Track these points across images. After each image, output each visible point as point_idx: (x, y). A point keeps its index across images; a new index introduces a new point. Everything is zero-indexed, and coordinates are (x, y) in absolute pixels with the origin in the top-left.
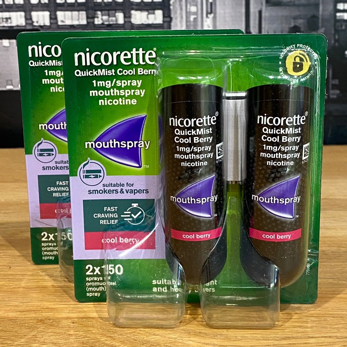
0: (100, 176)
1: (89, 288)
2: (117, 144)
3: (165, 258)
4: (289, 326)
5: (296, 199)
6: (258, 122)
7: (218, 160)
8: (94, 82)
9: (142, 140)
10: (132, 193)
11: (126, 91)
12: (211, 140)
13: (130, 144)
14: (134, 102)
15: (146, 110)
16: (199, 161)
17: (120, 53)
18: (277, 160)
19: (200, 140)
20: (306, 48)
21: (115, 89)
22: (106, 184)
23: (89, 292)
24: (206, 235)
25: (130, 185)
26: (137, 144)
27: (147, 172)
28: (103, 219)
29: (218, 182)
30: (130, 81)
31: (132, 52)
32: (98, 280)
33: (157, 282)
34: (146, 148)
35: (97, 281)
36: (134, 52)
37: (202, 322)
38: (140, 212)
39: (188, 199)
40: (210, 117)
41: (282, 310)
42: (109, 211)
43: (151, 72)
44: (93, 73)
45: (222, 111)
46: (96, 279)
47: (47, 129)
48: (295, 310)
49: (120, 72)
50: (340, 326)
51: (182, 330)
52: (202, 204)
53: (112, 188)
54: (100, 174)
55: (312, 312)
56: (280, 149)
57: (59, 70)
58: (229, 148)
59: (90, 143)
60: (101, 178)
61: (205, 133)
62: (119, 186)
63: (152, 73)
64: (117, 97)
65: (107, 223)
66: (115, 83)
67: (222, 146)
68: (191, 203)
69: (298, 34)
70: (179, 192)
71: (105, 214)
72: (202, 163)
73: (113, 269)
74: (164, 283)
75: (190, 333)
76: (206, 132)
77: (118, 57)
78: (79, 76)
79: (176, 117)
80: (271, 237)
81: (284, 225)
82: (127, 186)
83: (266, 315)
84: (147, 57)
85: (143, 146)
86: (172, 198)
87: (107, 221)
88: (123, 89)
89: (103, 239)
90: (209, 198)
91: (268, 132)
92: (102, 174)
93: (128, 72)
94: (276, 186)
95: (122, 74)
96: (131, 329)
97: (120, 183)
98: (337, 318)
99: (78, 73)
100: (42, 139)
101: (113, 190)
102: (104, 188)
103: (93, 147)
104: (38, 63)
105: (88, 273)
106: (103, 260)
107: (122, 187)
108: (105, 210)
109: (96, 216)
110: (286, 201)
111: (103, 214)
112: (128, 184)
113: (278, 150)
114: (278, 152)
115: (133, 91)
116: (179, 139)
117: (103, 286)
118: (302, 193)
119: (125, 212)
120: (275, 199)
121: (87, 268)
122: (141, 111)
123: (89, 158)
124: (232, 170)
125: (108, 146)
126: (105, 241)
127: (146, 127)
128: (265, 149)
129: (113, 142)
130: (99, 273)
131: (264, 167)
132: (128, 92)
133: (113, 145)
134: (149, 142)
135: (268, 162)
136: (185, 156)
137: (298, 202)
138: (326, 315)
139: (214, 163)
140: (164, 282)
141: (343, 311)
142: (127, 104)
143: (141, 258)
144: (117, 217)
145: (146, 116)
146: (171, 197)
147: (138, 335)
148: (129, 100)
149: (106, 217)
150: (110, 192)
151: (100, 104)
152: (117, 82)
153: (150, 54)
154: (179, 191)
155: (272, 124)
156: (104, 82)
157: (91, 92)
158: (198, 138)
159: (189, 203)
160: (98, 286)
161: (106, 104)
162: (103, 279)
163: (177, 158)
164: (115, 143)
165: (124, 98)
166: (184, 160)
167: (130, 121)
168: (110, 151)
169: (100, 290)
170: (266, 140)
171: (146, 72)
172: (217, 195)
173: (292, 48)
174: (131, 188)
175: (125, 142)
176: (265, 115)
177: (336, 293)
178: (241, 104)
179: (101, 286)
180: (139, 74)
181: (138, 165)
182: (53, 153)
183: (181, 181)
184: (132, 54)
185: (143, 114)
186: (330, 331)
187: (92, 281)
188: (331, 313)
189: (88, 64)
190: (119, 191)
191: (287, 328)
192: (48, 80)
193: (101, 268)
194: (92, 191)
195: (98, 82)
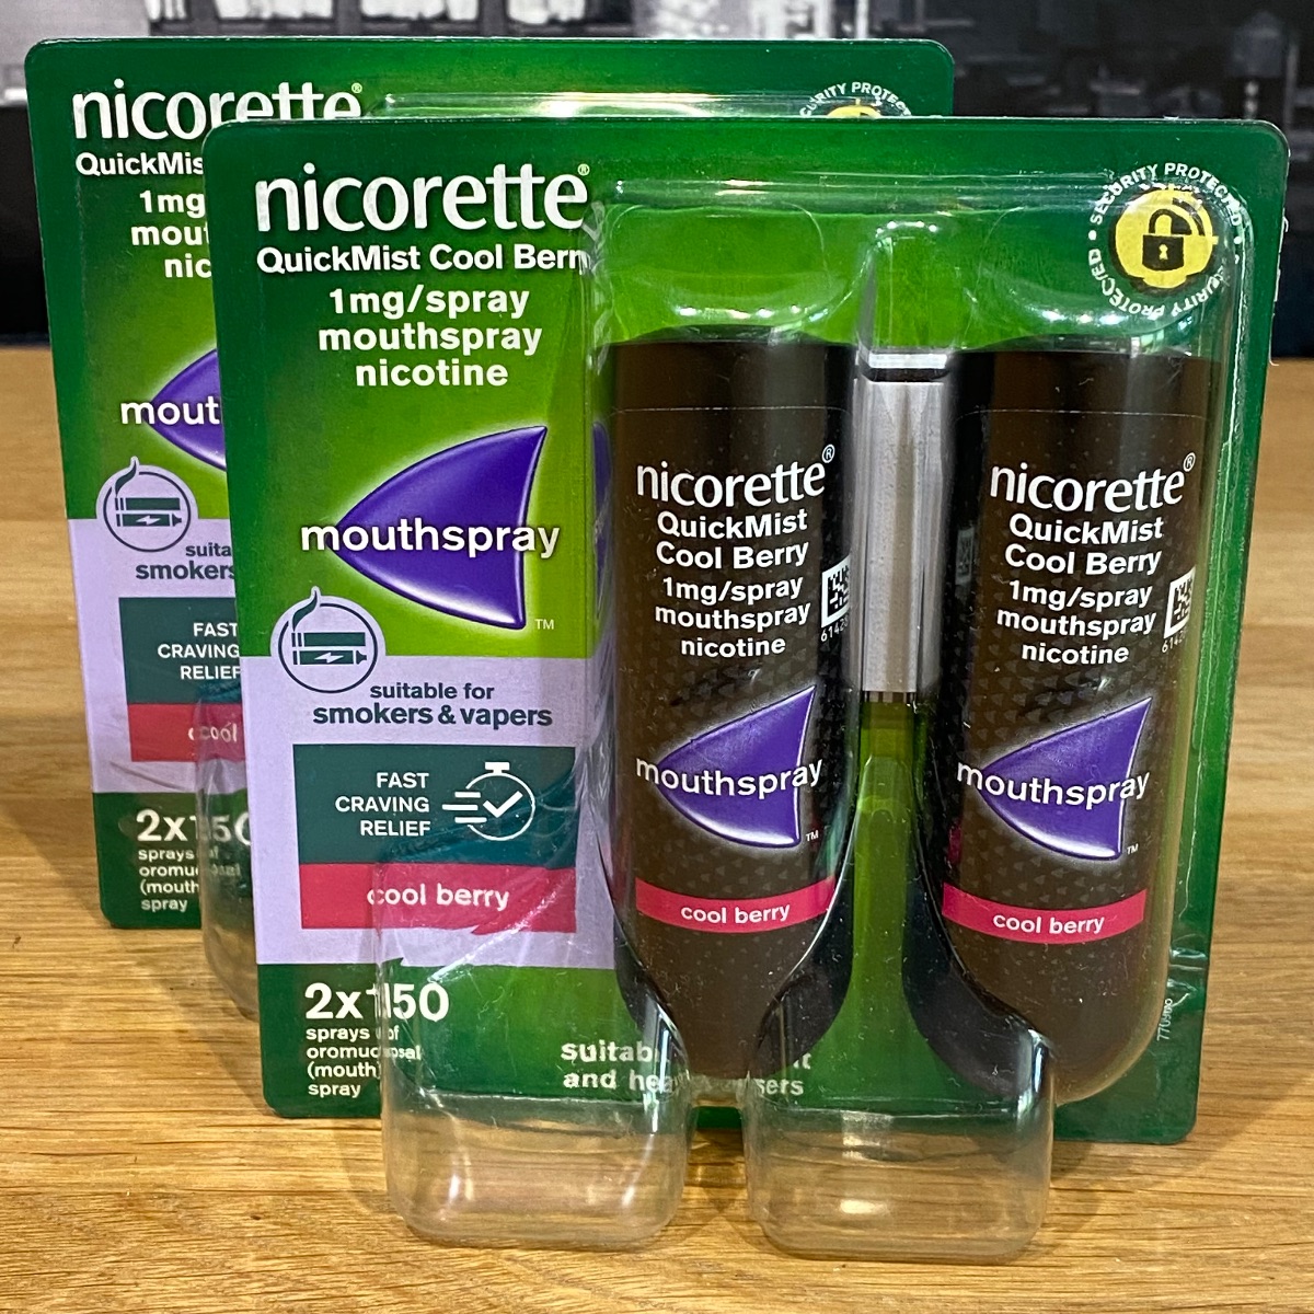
0: (361, 658)
1: (317, 1069)
2: (427, 537)
3: (612, 966)
4: (1082, 1252)
5: (1133, 787)
6: (994, 493)
7: (827, 627)
8: (337, 294)
9: (529, 520)
10: (488, 722)
11: (467, 333)
12: (802, 557)
13: (481, 539)
14: (497, 375)
15: (546, 406)
16: (750, 640)
17: (440, 184)
18: (1061, 642)
19: (759, 558)
20: (1202, 181)
21: (421, 325)
22: (385, 688)
23: (319, 1081)
24: (774, 911)
25: (479, 693)
26: (508, 539)
27: (548, 646)
28: (372, 816)
29: (825, 712)
30: (483, 294)
31: (489, 181)
32: (353, 1040)
33: (577, 1050)
34: (544, 556)
35: (347, 1043)
36: (499, 177)
37: (749, 1221)
38: (518, 796)
39: (707, 778)
40: (802, 470)
41: (1059, 1171)
42: (395, 787)
43: (566, 259)
44: (330, 261)
45: (851, 442)
46: (343, 1034)
47: (152, 421)
48: (1107, 1173)
49: (442, 256)
50: (1276, 1254)
51: (673, 1259)
52: (762, 797)
53: (407, 704)
54: (360, 649)
55: (1173, 1184)
56: (1079, 600)
57: (197, 193)
58: (873, 568)
59: (321, 533)
60: (365, 665)
61: (778, 532)
62: (434, 696)
63: (572, 265)
64: (430, 356)
65: (387, 831)
66: (423, 301)
67: (844, 574)
68: (718, 792)
69: (1171, 123)
70: (670, 751)
71: (381, 799)
72: (763, 647)
73: (410, 1000)
74: (607, 1057)
75: (700, 1274)
76: (782, 527)
77: (435, 197)
78: (277, 273)
79: (664, 464)
80: (1028, 926)
81: (1079, 883)
82: (467, 696)
83: (996, 1197)
84: (552, 198)
85: (531, 546)
86: (643, 767)
87: (386, 825)
88: (451, 324)
89: (371, 892)
90: (789, 773)
91: (1032, 533)
92: (367, 650)
93: (473, 260)
94: (1054, 739)
95: (448, 265)
96: (476, 1252)
97: (441, 685)
98: (1268, 1216)
99: (270, 260)
100: (134, 459)
101: (412, 711)
102: (377, 700)
103: (331, 547)
104: (112, 161)
105: (313, 1014)
106: (373, 966)
107: (446, 702)
108: (379, 785)
109: (343, 804)
110: (1090, 797)
111: (371, 799)
112: (473, 687)
113: (1070, 604)
114: (1067, 612)
115: (492, 333)
116: (676, 551)
117: (372, 1061)
118: (1155, 764)
119: (459, 795)
120: (1047, 789)
121: (310, 993)
122: (523, 410)
123: (315, 589)
124: (883, 651)
125: (391, 545)
126: (377, 897)
127: (543, 474)
128: (1015, 596)
129: (410, 529)
130: (357, 1014)
131: (1012, 666)
132: (473, 339)
133: (412, 539)
134: (556, 531)
135: (1026, 648)
136: (699, 616)
137: (1139, 797)
138: (1226, 1201)
139: (814, 643)
140: (608, 1052)
141: (1291, 1184)
142: (468, 381)
143: (519, 964)
144: (427, 809)
145: (546, 429)
146: (640, 763)
147: (501, 1279)
148: (478, 369)
149: (385, 809)
150: (399, 718)
151: (360, 382)
152: (430, 297)
153: (566, 189)
154: (672, 747)
155: (1050, 505)
156: (374, 297)
157: (323, 334)
158: (750, 551)
159: (708, 791)
160: (353, 1062)
161: (384, 382)
162: (373, 1034)
163: (665, 620)
164: (420, 532)
165: (455, 361)
166: (693, 633)
167: (482, 448)
168: (401, 562)
169: (362, 1075)
170: (1021, 563)
171: (545, 259)
172: (820, 763)
173: (1144, 177)
174: (484, 703)
175: (460, 531)
176: (1024, 466)
177: (1267, 1091)
178: (929, 400)
179: (363, 1061)
180: (518, 265)
181: (510, 620)
182: (177, 514)
183: (678, 711)
184: (489, 189)
185: (533, 425)
186: (1237, 1277)
187: (327, 1043)
188: (1245, 1189)
189: (313, 224)
190: (435, 714)
191: (1076, 1261)
192: (154, 230)
193: (363, 996)
194: (328, 714)
195: (354, 298)
